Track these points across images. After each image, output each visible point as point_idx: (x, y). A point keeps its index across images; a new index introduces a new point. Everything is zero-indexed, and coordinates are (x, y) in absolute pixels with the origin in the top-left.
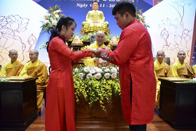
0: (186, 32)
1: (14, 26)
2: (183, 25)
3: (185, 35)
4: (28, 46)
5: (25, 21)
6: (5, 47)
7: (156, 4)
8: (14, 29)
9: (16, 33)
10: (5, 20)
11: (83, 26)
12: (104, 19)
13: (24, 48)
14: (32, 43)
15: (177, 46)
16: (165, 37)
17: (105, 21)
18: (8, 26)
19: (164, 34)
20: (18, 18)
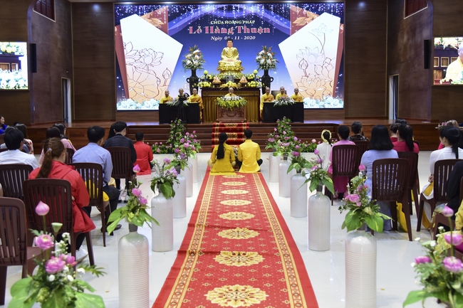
0: (328, 61)
1: (148, 60)
2: (324, 54)
3: (326, 65)
4: (163, 80)
5: (160, 55)
6: (139, 81)
7: (293, 32)
8: (147, 63)
9: (150, 68)
10: (138, 53)
11: (219, 64)
12: (237, 57)
13: (158, 83)
14: (167, 77)
15: (317, 76)
16: (304, 67)
17: (238, 59)
18: (141, 60)
19: (304, 65)
20: (151, 52)
